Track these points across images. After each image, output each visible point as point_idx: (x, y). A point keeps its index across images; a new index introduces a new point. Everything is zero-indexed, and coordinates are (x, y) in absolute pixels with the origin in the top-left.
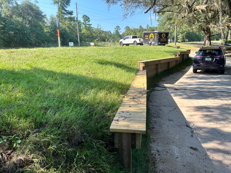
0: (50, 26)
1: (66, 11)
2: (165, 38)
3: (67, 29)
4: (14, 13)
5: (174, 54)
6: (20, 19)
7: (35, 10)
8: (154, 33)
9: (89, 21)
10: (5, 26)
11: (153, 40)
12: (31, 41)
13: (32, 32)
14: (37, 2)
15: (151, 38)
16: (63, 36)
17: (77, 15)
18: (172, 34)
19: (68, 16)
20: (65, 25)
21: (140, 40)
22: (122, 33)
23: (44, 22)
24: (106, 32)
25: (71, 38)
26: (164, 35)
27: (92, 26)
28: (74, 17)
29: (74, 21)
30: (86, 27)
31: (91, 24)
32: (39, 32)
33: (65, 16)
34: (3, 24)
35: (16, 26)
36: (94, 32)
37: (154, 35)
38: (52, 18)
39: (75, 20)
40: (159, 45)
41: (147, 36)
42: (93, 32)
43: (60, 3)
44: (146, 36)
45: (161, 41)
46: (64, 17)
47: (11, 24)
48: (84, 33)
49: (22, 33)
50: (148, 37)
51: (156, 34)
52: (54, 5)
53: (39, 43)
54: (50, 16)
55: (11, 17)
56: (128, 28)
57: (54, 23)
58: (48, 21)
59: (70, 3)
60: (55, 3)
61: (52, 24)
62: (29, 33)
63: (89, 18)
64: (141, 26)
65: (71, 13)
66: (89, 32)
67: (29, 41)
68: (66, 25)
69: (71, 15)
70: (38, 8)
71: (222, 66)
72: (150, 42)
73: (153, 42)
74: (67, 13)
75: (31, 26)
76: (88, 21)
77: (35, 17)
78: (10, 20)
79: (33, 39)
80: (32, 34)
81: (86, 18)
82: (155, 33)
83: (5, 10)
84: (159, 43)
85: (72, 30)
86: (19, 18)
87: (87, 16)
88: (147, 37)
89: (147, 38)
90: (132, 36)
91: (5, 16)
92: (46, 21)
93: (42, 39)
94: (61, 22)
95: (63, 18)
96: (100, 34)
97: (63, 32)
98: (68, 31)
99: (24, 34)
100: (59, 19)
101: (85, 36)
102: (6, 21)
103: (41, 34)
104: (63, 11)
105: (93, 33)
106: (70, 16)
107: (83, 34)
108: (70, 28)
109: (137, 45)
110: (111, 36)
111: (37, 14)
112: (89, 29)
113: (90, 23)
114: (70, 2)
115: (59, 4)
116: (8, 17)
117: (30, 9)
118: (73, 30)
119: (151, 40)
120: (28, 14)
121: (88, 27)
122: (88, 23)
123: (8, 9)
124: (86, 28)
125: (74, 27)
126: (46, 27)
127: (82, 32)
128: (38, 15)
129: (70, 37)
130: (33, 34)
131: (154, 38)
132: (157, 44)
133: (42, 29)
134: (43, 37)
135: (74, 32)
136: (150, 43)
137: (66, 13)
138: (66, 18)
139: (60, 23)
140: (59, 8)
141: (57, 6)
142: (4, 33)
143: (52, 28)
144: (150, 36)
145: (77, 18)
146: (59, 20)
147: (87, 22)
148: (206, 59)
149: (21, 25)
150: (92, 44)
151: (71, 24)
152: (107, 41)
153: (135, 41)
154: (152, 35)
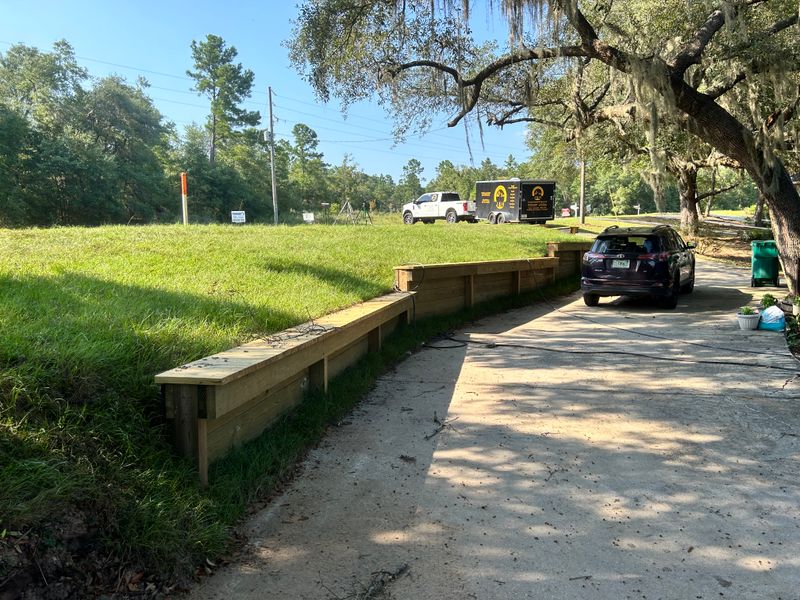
0: (184, 159)
1: (237, 111)
2: (543, 199)
3: (239, 169)
4: (67, 119)
5: (541, 251)
6: (86, 138)
7: (137, 111)
8: (506, 185)
9: (315, 143)
10: (36, 159)
11: (506, 207)
12: (117, 205)
13: (124, 177)
14: (147, 85)
15: (500, 199)
16: (225, 192)
17: (272, 126)
18: (592, 187)
19: (243, 127)
20: (231, 158)
21: (465, 206)
22: (428, 182)
23: (165, 146)
24: (375, 179)
25: (250, 197)
26: (539, 191)
27: (324, 160)
28: (262, 132)
29: (264, 144)
30: (304, 161)
31: (322, 155)
32: (147, 178)
33: (235, 128)
34: (32, 153)
35: (71, 160)
36: (332, 180)
37: (509, 192)
38: (193, 135)
39: (265, 139)
40: (522, 221)
41: (488, 194)
42: (329, 179)
43: (218, 89)
44: (484, 194)
45: (530, 209)
46: (229, 130)
47: (56, 153)
48: (295, 183)
49: (92, 181)
50: (491, 197)
51: (513, 187)
52: (199, 95)
53: (142, 211)
54: (187, 128)
55: (59, 129)
56: (446, 167)
57: (197, 150)
58: (179, 143)
59: (252, 88)
60: (202, 88)
61: (189, 152)
62: (115, 182)
63: (314, 135)
64: (488, 162)
65: (253, 119)
66: (313, 179)
67: (113, 206)
68: (234, 155)
69: (254, 125)
70: (147, 102)
71: (661, 285)
72: (496, 213)
73: (504, 214)
74: (241, 119)
75: (121, 159)
76: (310, 144)
77: (136, 131)
78: (55, 139)
79: (124, 199)
80: (123, 184)
81: (306, 135)
82: (512, 183)
83: (40, 108)
84: (524, 217)
85: (255, 171)
86: (84, 135)
87: (307, 129)
88: (486, 197)
89: (487, 201)
90: (440, 194)
91: (40, 127)
92: (172, 143)
93: (156, 199)
94: (220, 146)
95: (226, 133)
96: (351, 185)
97: (224, 177)
98: (242, 175)
99: (98, 185)
100: (214, 139)
101: (299, 193)
102: (39, 143)
103: (152, 185)
104: (228, 113)
105: (328, 183)
106: (249, 127)
107: (293, 184)
108: (249, 165)
109: (457, 221)
110: (389, 194)
111: (143, 123)
112: (315, 167)
113: (318, 150)
114: (250, 85)
115: (217, 92)
116: (48, 128)
117: (120, 108)
118: (257, 171)
119: (500, 208)
120: (114, 122)
121: (311, 163)
122: (311, 150)
123: (51, 106)
124: (304, 167)
125: (260, 163)
126: (172, 162)
127: (292, 178)
128: (146, 125)
129: (249, 195)
130: (126, 184)
131: (509, 199)
132: (517, 220)
133: (156, 168)
134: (158, 194)
135: (261, 177)
136: (497, 216)
137: (236, 117)
138: (236, 135)
139: (218, 150)
140: (216, 104)
141: (210, 99)
142: (32, 180)
143: (189, 166)
144: (496, 195)
145: (271, 135)
146: (214, 141)
147: (307, 146)
148: (616, 264)
149: (89, 157)
150: (309, 216)
151: (251, 155)
152: (373, 209)
153: (450, 210)
154: (501, 191)
